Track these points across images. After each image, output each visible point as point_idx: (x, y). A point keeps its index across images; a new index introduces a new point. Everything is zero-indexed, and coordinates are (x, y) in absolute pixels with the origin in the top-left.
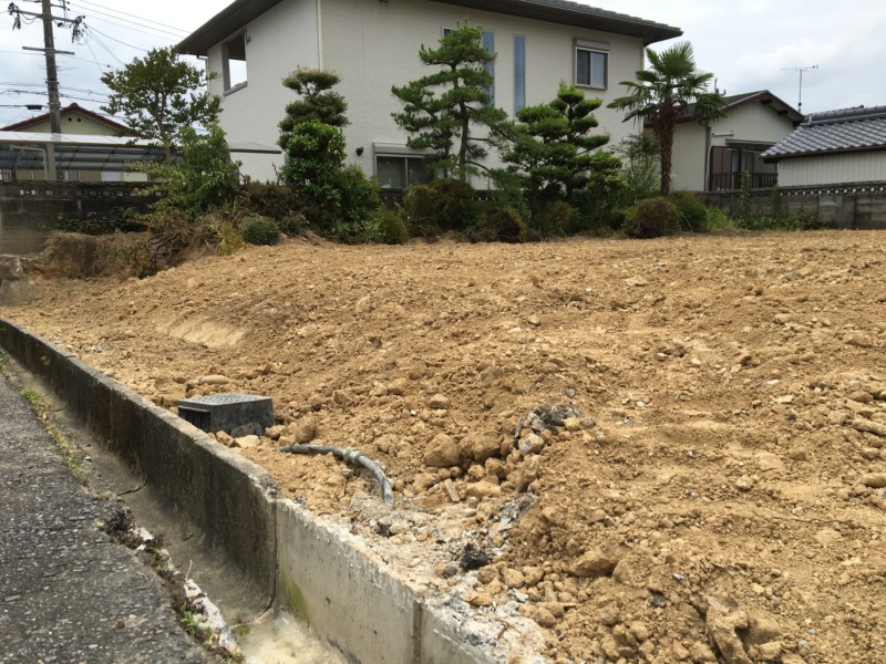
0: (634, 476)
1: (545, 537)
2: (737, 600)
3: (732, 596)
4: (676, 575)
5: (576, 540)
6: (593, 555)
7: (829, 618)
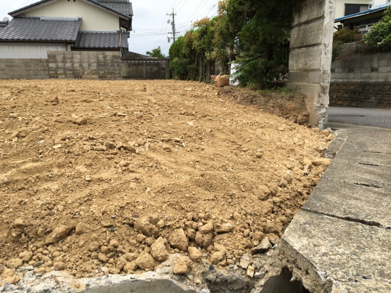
0: (35, 193)
1: (23, 234)
2: (137, 215)
3: (134, 214)
4: (113, 216)
5: (43, 228)
6: (60, 229)
7: (164, 207)
